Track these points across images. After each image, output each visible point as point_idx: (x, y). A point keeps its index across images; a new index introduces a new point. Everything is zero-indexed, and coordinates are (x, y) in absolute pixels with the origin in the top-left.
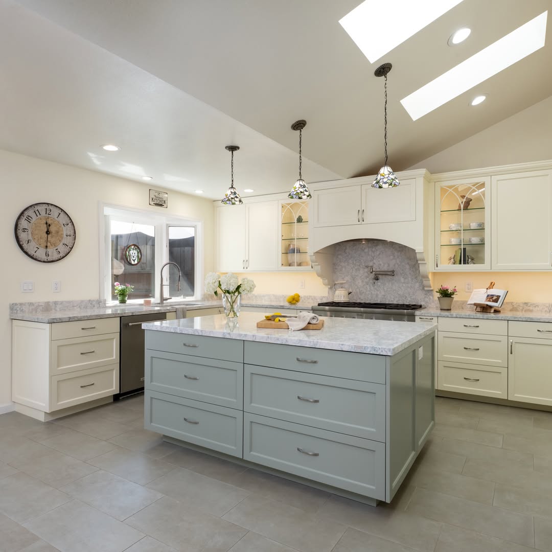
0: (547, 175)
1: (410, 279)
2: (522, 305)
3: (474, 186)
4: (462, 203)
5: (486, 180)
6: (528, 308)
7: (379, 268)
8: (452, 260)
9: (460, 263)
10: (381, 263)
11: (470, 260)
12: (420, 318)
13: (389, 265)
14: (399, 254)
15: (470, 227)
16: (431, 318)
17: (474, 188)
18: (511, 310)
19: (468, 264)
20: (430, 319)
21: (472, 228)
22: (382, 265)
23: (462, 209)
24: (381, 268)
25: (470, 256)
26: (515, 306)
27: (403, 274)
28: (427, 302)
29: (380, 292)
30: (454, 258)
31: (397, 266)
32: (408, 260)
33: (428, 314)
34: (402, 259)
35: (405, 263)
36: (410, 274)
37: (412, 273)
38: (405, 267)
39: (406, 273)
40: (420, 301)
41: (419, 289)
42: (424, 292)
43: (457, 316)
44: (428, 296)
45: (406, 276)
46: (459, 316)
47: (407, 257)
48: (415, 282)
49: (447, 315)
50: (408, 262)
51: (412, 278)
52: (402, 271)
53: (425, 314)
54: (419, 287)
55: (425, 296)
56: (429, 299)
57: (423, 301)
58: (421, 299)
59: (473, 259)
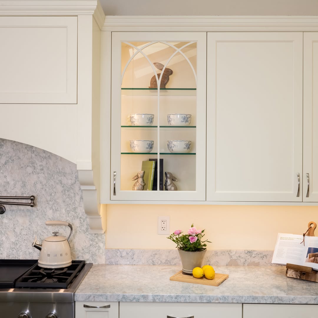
0: (292, 41)
1: (64, 211)
2: (243, 255)
3: (178, 46)
4: (159, 75)
5: (199, 38)
6: (253, 260)
7: (6, 190)
8: (140, 180)
9: (154, 188)
10: (9, 179)
11: (169, 181)
12: (85, 306)
13: (24, 185)
14: (44, 163)
15: (169, 121)
16: (106, 304)
17: (179, 50)
18: (228, 265)
19: (167, 190)
20: (105, 307)
21: (173, 123)
22: (12, 183)
23: (159, 87)
24: (9, 190)
25: (171, 174)
26: (234, 258)
27: (51, 203)
28: (93, 255)
29: (7, 238)
30: (143, 177)
31: (39, 186)
32: (60, 175)
33: (101, 297)
34: (49, 174)
35: (55, 182)
36: (64, 201)
37: (68, 199)
38: (54, 190)
39: (57, 200)
40: (82, 253)
41: (80, 231)
42: (89, 237)
43: (156, 298)
44: (96, 242)
45: (56, 205)
46: (159, 299)
47: (58, 170)
48: (72, 216)
49: (136, 297)
50: (61, 180)
51: (68, 209)
52: (49, 196)
53: (96, 297)
54: (79, 227)
55: (91, 242)
56: (97, 248)
57: (87, 253)
58: (83, 250)
59: (174, 179)
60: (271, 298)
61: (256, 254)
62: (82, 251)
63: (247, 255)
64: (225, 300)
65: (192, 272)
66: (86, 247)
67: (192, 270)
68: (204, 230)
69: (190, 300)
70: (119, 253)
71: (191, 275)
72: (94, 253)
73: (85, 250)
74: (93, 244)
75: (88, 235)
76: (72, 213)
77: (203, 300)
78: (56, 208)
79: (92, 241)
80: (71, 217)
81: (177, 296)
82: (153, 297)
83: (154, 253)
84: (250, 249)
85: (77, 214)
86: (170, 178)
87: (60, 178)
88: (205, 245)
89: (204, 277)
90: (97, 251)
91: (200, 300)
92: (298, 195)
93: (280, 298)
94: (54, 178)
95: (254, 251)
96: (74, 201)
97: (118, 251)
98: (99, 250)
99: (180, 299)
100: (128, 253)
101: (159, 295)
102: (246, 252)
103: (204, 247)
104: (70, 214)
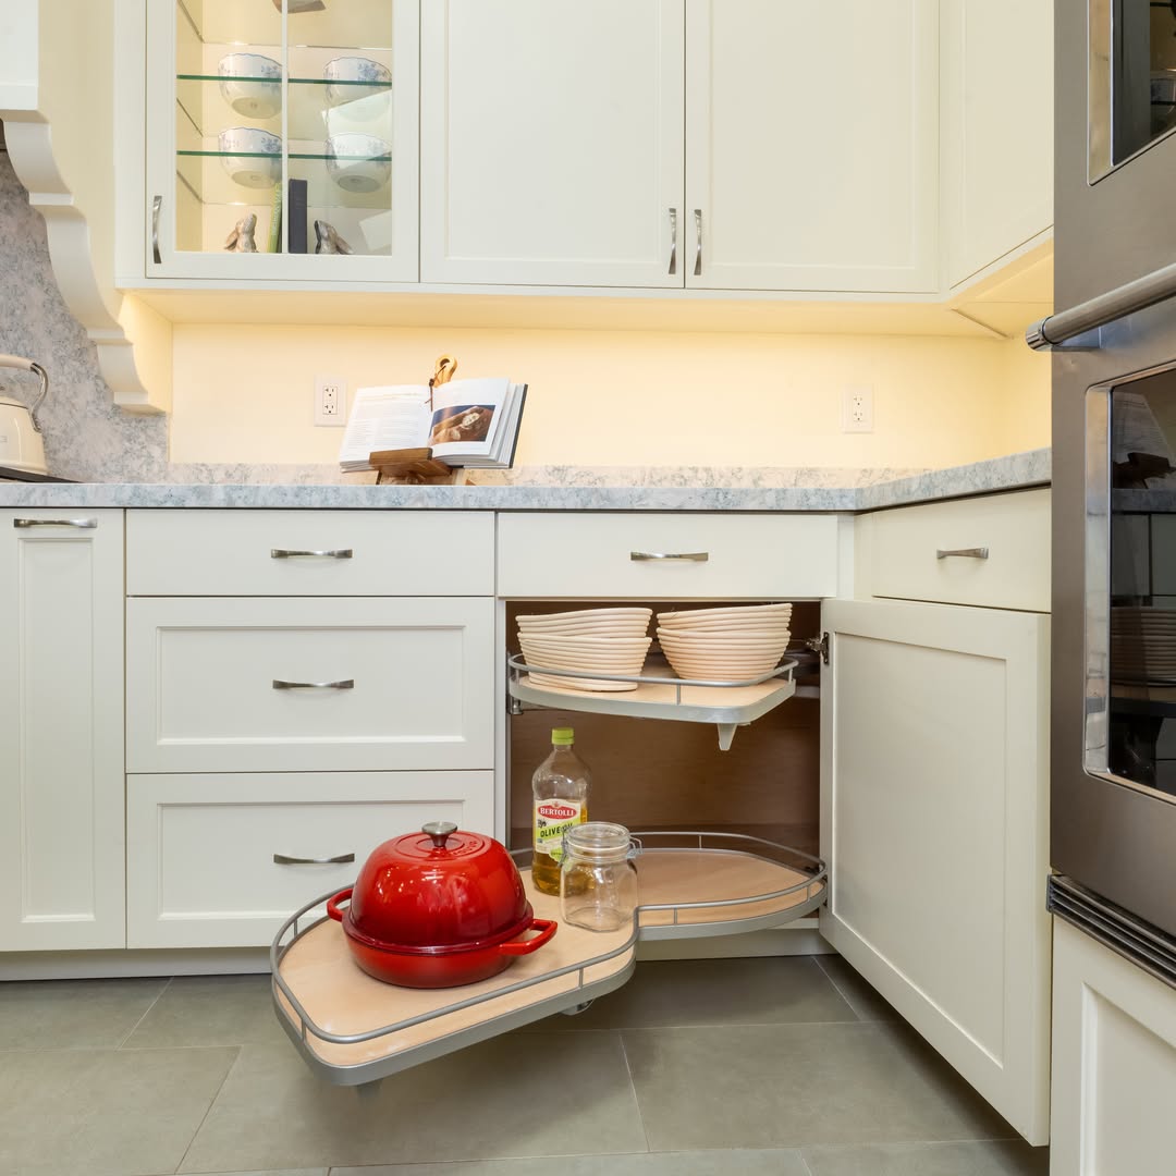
8: (243, 239)
11: (326, 247)
25: (330, 228)
32: (38, 259)
33: (66, 494)
34: (8, 256)
35: (22, 278)
36: (50, 332)
37: (60, 326)
38: (22, 299)
39: (31, 329)
40: (102, 474)
41: (97, 412)
42: (120, 428)
43: (234, 496)
44: (139, 444)
45: (25, 341)
46: (246, 497)
47: (31, 243)
48: (74, 373)
49: (174, 493)
50: (40, 274)
51: (61, 353)
52: (6, 316)
53: (49, 494)
54: (94, 402)
55: (127, 444)
56: (143, 459)
57: (117, 473)
58: (105, 465)
59: (342, 247)
60: (578, 491)
61: (577, 475)
62: (102, 469)
63: (551, 478)
64: (444, 499)
66: (114, 456)
69: (340, 500)
70: (205, 474)
72: (135, 474)
73: (109, 464)
74: (131, 449)
75: (118, 424)
76: (74, 363)
77: (379, 501)
78: (28, 349)
79: (129, 440)
80: (70, 373)
81: (300, 488)
82: (227, 494)
83: (302, 473)
84: (559, 464)
85: (88, 366)
86: (328, 239)
87: (37, 268)
90: (145, 467)
91: (368, 500)
92: (672, 269)
93: (604, 493)
94: (21, 267)
95: (571, 467)
96: (79, 332)
97: (203, 468)
98: (149, 464)
99: (308, 498)
100: (231, 472)
101: (246, 487)
102: (550, 470)
104: (66, 367)
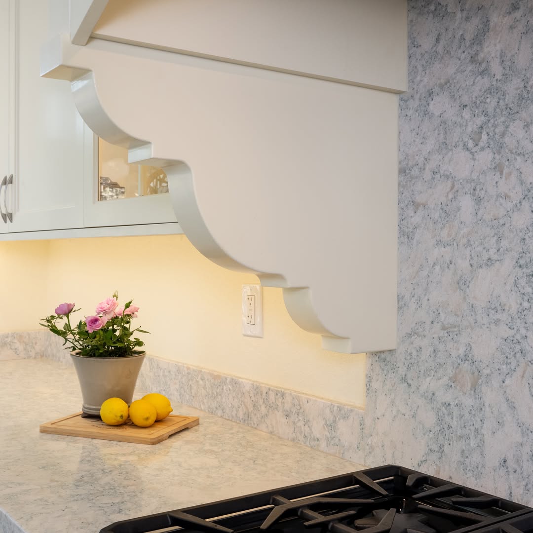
65: (99, 410)
67: (101, 405)
68: (130, 303)
71: (97, 417)
88: (139, 343)
89: (127, 422)
103: (137, 348)
